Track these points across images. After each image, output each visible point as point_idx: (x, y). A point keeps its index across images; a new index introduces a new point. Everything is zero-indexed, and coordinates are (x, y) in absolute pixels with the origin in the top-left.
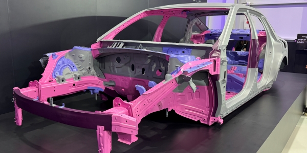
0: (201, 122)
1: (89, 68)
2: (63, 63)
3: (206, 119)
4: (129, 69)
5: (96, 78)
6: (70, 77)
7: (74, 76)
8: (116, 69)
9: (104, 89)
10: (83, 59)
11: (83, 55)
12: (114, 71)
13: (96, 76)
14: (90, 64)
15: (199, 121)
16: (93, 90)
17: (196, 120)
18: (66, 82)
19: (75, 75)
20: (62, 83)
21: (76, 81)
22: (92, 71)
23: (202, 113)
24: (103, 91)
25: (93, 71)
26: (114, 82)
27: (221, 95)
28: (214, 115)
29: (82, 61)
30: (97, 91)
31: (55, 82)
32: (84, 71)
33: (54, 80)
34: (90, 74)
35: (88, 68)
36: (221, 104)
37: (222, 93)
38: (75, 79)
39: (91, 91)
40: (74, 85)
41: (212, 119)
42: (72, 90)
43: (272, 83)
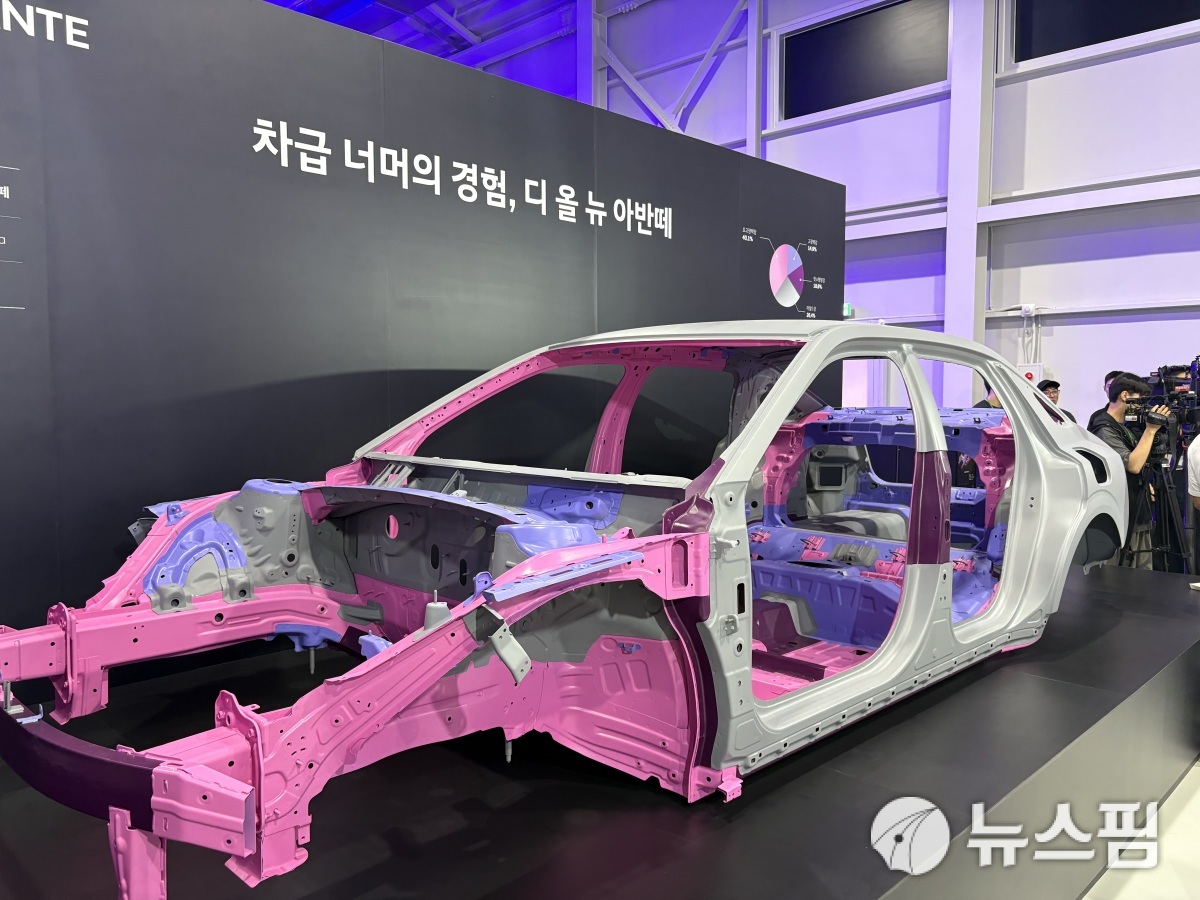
0: (663, 784)
1: (291, 557)
2: (200, 537)
3: (680, 776)
4: (424, 561)
5: (318, 593)
6: (210, 587)
7: (225, 586)
8: (385, 561)
9: (342, 632)
10: (268, 524)
11: (267, 511)
12: (381, 567)
13: (318, 586)
14: (295, 543)
15: (653, 781)
16: (301, 635)
17: (644, 777)
18: (186, 609)
19: (231, 582)
20: (171, 612)
21: (231, 604)
22: (302, 567)
23: (663, 748)
24: (338, 640)
25: (306, 564)
26: (379, 607)
27: (724, 679)
28: (705, 760)
29: (265, 531)
30: (313, 641)
31: (146, 606)
32: (269, 568)
33: (143, 599)
34: (292, 578)
35: (284, 555)
36: (728, 716)
37: (728, 674)
38: (227, 598)
39: (296, 640)
40: (220, 616)
41: (697, 775)
42: (209, 636)
43: (1041, 621)
